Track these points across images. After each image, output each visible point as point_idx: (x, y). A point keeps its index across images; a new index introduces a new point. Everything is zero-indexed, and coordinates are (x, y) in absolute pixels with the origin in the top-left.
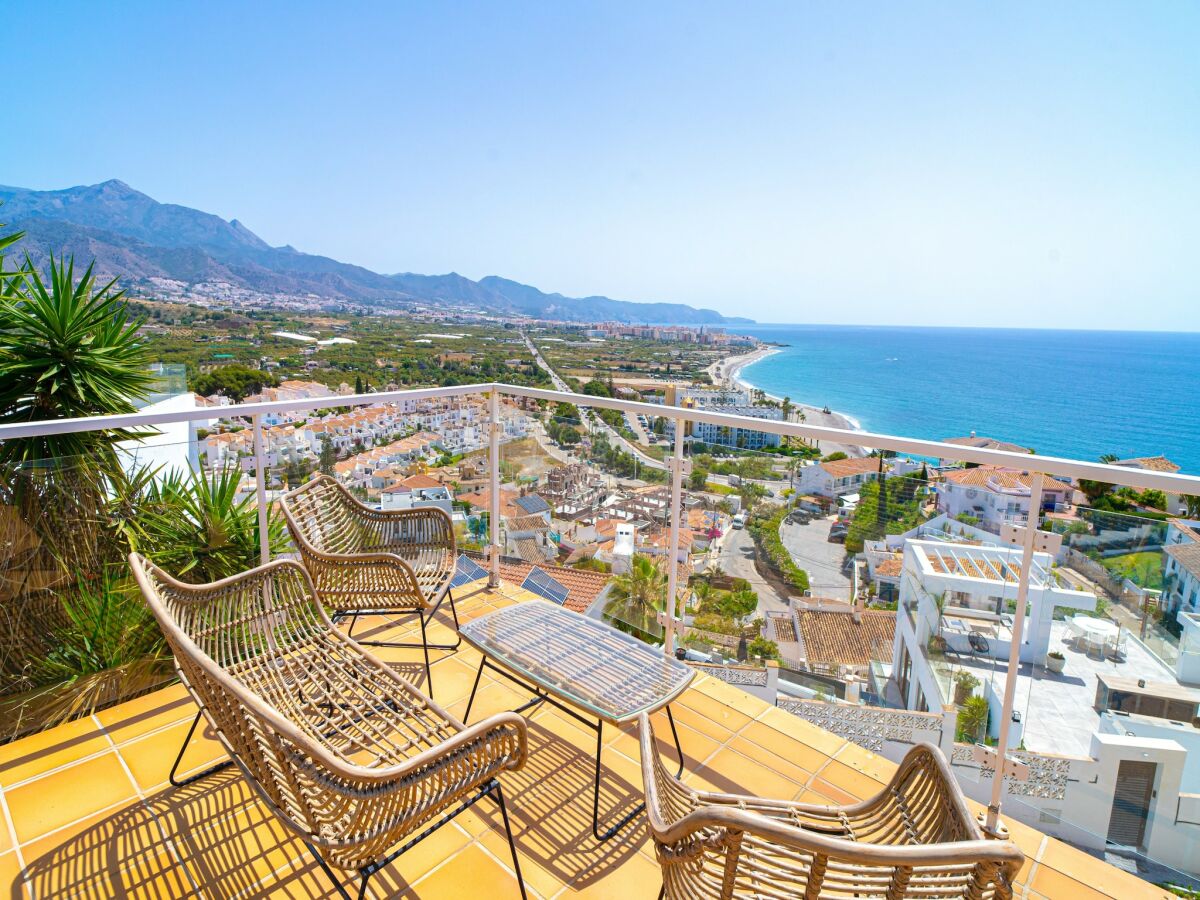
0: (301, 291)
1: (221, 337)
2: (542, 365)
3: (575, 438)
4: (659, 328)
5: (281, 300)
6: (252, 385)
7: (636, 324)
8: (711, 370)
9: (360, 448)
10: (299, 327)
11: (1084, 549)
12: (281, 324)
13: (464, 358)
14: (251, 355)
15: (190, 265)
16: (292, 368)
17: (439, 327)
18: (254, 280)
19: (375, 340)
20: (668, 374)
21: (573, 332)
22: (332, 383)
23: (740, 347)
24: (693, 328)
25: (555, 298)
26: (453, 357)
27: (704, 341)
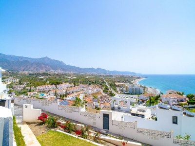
0: (70, 71)
1: (58, 78)
2: (104, 81)
3: (107, 92)
4: (124, 75)
5: (67, 72)
6: (58, 83)
7: (121, 75)
8: (133, 82)
9: (73, 93)
10: (69, 76)
11: (186, 108)
12: (66, 75)
13: (93, 80)
14: (61, 80)
15: (55, 68)
16: (66, 82)
17: (90, 76)
18: (64, 70)
19: (80, 77)
20: (125, 82)
21: (111, 76)
22: (70, 83)
23: (138, 78)
24: (130, 75)
25: (108, 71)
26: (91, 80)
27: (132, 77)
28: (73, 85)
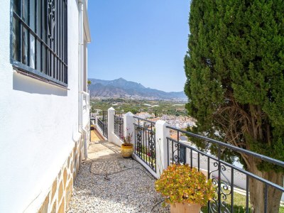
0: (150, 96)
1: (134, 105)
5: (147, 98)
6: (135, 112)
10: (149, 103)
12: (145, 102)
13: (182, 110)
14: (139, 108)
15: (131, 92)
16: (145, 111)
17: (178, 103)
18: (142, 94)
19: (163, 105)
22: (150, 113)
26: (179, 109)
28: (153, 114)
